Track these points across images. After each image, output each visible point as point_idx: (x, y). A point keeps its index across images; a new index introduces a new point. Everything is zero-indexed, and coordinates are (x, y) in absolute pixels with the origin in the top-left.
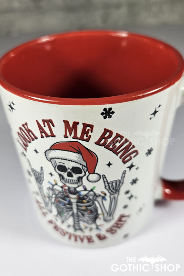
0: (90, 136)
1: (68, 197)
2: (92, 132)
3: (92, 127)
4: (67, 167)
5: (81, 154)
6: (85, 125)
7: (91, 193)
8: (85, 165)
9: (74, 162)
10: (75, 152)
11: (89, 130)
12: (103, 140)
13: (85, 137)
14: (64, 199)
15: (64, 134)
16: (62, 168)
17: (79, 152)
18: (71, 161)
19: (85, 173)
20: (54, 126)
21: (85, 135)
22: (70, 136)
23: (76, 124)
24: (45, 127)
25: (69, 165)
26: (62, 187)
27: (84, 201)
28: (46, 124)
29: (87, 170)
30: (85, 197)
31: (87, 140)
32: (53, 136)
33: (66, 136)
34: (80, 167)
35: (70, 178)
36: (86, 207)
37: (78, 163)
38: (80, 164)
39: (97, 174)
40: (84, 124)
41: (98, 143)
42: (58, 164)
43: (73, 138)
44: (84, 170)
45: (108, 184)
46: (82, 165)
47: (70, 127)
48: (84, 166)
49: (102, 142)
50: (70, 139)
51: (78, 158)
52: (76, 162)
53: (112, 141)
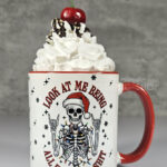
0: (87, 89)
1: (72, 133)
2: (87, 87)
3: (87, 84)
4: (74, 110)
5: (82, 100)
7: (86, 127)
10: (79, 99)
12: (92, 92)
14: (69, 136)
16: (71, 111)
21: (84, 88)
23: (81, 82)
25: (75, 108)
26: (69, 126)
27: (82, 135)
30: (82, 132)
31: (85, 91)
32: (69, 90)
34: (81, 108)
35: (75, 117)
36: (82, 140)
38: (81, 106)
40: (84, 82)
41: (90, 93)
42: (69, 108)
47: (78, 84)
48: (83, 107)
50: (78, 91)
51: (80, 102)
53: (96, 93)
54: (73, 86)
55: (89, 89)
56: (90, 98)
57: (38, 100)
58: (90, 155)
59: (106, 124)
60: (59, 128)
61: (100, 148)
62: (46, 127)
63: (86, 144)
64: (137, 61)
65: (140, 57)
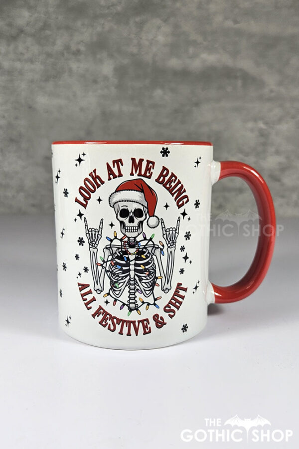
0: (152, 173)
1: (126, 253)
2: (153, 169)
3: (153, 163)
4: (130, 211)
5: (144, 193)
6: (149, 162)
7: (151, 243)
8: (146, 205)
9: (136, 202)
10: (138, 191)
11: (151, 166)
12: (162, 178)
13: (148, 174)
14: (121, 258)
15: (130, 172)
16: (124, 213)
17: (142, 191)
18: (134, 202)
19: (146, 215)
20: (122, 165)
21: (148, 171)
22: (136, 173)
23: (141, 160)
24: (114, 167)
25: (132, 207)
26: (121, 240)
27: (143, 256)
28: (116, 164)
29: (148, 212)
30: (144, 250)
31: (149, 177)
32: (120, 175)
33: (132, 174)
34: (142, 208)
35: (131, 224)
36: (145, 265)
37: (140, 204)
38: (142, 205)
39: (156, 217)
40: (147, 161)
41: (157, 180)
42: (121, 209)
43: (138, 175)
44: (145, 212)
45: (166, 231)
46: (144, 206)
47: (136, 165)
48: (146, 207)
49: (161, 180)
50: (136, 177)
51: (140, 197)
52: (138, 203)
53: (168, 180)
54: (126, 169)
55: (156, 172)
56: (159, 189)
57: (66, 193)
58: (157, 290)
59: (188, 236)
60: (103, 243)
61: (176, 278)
62: (81, 241)
63: (152, 273)
64: (250, 125)
65: (255, 120)
